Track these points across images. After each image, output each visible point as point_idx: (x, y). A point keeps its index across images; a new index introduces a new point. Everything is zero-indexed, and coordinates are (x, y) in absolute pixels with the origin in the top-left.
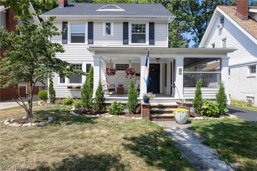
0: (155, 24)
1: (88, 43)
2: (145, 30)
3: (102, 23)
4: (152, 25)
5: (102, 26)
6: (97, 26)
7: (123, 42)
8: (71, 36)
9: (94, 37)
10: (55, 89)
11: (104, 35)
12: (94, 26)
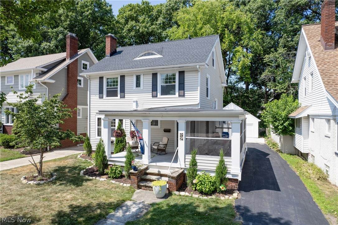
0: (185, 73)
1: (120, 97)
2: (175, 79)
3: (133, 75)
4: (182, 73)
5: (133, 79)
6: (128, 79)
7: (152, 95)
8: (107, 91)
9: (125, 91)
10: (92, 144)
11: (134, 89)
12: (126, 79)
